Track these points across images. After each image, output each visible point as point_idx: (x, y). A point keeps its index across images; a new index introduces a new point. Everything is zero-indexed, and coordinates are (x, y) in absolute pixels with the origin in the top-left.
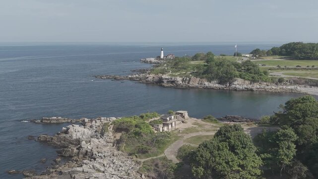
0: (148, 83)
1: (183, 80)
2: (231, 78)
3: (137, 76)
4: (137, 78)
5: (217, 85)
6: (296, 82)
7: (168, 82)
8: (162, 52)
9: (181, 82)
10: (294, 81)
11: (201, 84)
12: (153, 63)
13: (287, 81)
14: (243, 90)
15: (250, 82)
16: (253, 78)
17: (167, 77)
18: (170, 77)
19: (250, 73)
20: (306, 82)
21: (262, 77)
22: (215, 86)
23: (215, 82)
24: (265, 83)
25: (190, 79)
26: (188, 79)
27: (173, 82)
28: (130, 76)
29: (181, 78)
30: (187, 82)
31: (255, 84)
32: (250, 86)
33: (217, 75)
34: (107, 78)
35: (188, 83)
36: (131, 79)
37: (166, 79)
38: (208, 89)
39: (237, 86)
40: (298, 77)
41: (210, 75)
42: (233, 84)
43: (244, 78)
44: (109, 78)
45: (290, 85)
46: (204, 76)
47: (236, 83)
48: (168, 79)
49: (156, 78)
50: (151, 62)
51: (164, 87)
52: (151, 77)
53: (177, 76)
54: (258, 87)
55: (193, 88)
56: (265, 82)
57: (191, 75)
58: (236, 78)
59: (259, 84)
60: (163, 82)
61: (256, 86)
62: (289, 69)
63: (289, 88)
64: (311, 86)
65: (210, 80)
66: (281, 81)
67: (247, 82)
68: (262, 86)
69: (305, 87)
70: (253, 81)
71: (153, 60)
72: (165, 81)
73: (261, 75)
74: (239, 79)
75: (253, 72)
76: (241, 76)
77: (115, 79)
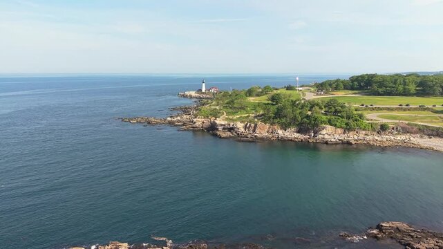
0: (195, 131)
1: (245, 127)
2: (316, 125)
3: (179, 118)
4: (179, 121)
5: (296, 135)
6: (405, 130)
7: (224, 129)
8: (204, 84)
9: (243, 130)
10: (403, 128)
11: (272, 133)
12: (194, 98)
13: (393, 129)
14: (336, 144)
15: (343, 131)
16: (347, 124)
17: (223, 123)
18: (226, 122)
19: (342, 117)
20: (420, 129)
21: (359, 123)
22: (293, 136)
23: (293, 130)
24: (364, 132)
25: (256, 125)
26: (253, 125)
27: (231, 129)
28: (169, 119)
29: (243, 125)
30: (251, 129)
31: (351, 133)
32: (344, 137)
33: (294, 119)
34: (137, 122)
35: (254, 131)
36: (171, 123)
37: (221, 125)
38: (285, 140)
39: (326, 136)
40: (407, 122)
41: (284, 120)
42: (321, 134)
43: (335, 125)
44: (140, 122)
45: (398, 134)
46: (276, 121)
47: (324, 132)
48: (224, 125)
49: (207, 124)
50: (191, 97)
51: (220, 137)
52: (199, 122)
53: (236, 120)
54: (356, 137)
55: (262, 139)
56: (364, 130)
57: (256, 120)
58: (323, 125)
59: (355, 133)
60: (217, 129)
61: (352, 137)
62: (379, 109)
63: (399, 138)
64: (430, 136)
65: (284, 127)
66: (383, 128)
67: (339, 131)
68: (361, 137)
69: (421, 137)
70: (348, 129)
71: (193, 93)
72: (220, 128)
73: (356, 120)
74: (329, 127)
75: (345, 115)
76: (330, 122)
77: (149, 123)
